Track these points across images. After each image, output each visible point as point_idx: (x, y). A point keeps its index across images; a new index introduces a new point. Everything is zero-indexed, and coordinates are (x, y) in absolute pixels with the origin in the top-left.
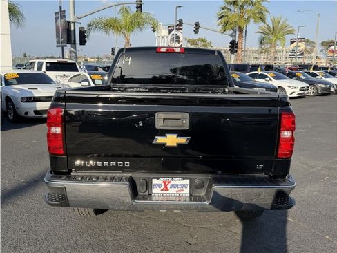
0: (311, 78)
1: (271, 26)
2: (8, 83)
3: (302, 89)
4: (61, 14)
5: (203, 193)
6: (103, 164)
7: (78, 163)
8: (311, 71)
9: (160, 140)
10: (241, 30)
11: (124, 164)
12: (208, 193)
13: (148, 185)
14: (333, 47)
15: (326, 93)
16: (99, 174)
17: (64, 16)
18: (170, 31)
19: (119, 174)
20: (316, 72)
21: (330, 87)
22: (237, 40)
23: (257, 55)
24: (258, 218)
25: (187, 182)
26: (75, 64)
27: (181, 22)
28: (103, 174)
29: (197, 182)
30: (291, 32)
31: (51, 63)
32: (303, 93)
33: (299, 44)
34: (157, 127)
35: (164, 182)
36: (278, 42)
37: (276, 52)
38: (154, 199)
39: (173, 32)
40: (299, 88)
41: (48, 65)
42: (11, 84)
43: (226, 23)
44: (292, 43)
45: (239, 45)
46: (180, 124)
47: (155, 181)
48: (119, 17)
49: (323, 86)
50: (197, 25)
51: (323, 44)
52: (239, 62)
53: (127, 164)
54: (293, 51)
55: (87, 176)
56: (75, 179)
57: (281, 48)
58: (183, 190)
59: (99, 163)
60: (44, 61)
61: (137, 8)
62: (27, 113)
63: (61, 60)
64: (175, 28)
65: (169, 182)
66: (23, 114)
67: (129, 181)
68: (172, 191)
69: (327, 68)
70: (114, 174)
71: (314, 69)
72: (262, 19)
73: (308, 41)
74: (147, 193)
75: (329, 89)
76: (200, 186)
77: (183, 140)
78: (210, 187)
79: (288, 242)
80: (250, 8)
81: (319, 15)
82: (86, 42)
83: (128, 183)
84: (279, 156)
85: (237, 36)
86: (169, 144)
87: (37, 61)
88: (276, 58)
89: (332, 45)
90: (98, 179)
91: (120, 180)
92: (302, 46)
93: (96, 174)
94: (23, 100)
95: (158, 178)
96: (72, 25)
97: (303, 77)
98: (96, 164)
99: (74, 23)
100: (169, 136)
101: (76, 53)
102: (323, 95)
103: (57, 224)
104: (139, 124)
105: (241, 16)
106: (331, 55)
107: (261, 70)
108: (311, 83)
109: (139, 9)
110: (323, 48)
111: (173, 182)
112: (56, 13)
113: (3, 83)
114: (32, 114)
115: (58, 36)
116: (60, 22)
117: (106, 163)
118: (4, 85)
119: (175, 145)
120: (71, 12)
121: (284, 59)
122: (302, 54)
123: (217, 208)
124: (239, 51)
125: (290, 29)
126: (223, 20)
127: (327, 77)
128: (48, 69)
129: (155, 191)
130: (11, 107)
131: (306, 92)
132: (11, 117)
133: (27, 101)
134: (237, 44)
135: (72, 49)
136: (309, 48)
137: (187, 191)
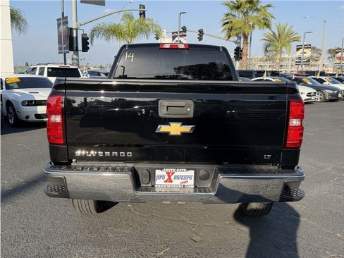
0: (318, 84)
1: (277, 34)
2: (8, 87)
3: (309, 94)
4: (63, 20)
5: (208, 184)
6: (104, 154)
7: (79, 153)
8: (318, 77)
9: (163, 128)
10: (246, 37)
11: (126, 154)
12: (213, 184)
13: (151, 176)
14: (340, 53)
15: (334, 99)
16: (100, 165)
17: (67, 22)
18: (174, 38)
19: (121, 165)
20: (323, 78)
21: (338, 92)
22: (242, 47)
23: (262, 63)
24: (265, 216)
25: (192, 173)
26: (77, 69)
27: (184, 29)
28: (104, 164)
29: (202, 173)
30: (297, 39)
31: (52, 68)
32: (310, 99)
33: (306, 50)
34: (160, 115)
35: (168, 173)
36: (284, 50)
37: (281, 60)
38: (157, 190)
39: (177, 39)
40: (306, 94)
41: (50, 70)
42: (12, 88)
43: (230, 29)
44: (298, 49)
45: (244, 51)
46: (185, 112)
47: (158, 172)
48: (122, 23)
49: (331, 92)
50: (201, 32)
51: (330, 51)
52: (244, 69)
53: (130, 154)
54: (299, 58)
55: (88, 167)
56: (75, 169)
57: (287, 56)
58: (187, 182)
59: (100, 153)
60: (46, 67)
61: (140, 14)
62: (27, 117)
63: (63, 65)
64: (178, 34)
65: (173, 173)
66: (24, 119)
67: (131, 171)
68: (176, 182)
69: (335, 75)
70: (116, 165)
71: (320, 75)
72: (267, 25)
73: (314, 48)
74: (150, 185)
75: (337, 94)
76: (206, 178)
77: (187, 129)
78: (216, 177)
79: (298, 240)
80: (255, 14)
81: (325, 21)
82: (88, 48)
83: (130, 173)
84: (287, 146)
85: (242, 42)
86: (173, 133)
87: (38, 67)
88: (281, 66)
89: (339, 52)
90: (99, 169)
91: (122, 170)
92: (308, 53)
93: (97, 164)
94: (24, 103)
95: (161, 169)
96: (75, 31)
97: (310, 83)
98: (97, 154)
99: (77, 29)
100: (173, 124)
101: (78, 60)
102: (331, 101)
103: (57, 222)
104: (142, 112)
105: (246, 23)
106: (339, 61)
107: (267, 76)
108: (318, 89)
109: (142, 16)
110: (330, 55)
111: (177, 173)
112: (58, 20)
113: (4, 87)
114: (33, 118)
115: (60, 42)
116: (63, 28)
117: (107, 153)
118: (4, 89)
119: (179, 134)
120: (74, 18)
121: (290, 67)
122: (309, 61)
123: (222, 200)
124: (244, 58)
125: (296, 36)
126: (227, 26)
127: (335, 83)
128: (50, 74)
129: (159, 182)
130: (11, 111)
131: (313, 98)
132: (11, 121)
133: (28, 105)
134: (241, 51)
135: (75, 56)
136: (315, 55)
137: (191, 182)
